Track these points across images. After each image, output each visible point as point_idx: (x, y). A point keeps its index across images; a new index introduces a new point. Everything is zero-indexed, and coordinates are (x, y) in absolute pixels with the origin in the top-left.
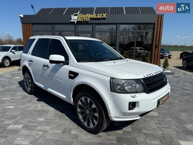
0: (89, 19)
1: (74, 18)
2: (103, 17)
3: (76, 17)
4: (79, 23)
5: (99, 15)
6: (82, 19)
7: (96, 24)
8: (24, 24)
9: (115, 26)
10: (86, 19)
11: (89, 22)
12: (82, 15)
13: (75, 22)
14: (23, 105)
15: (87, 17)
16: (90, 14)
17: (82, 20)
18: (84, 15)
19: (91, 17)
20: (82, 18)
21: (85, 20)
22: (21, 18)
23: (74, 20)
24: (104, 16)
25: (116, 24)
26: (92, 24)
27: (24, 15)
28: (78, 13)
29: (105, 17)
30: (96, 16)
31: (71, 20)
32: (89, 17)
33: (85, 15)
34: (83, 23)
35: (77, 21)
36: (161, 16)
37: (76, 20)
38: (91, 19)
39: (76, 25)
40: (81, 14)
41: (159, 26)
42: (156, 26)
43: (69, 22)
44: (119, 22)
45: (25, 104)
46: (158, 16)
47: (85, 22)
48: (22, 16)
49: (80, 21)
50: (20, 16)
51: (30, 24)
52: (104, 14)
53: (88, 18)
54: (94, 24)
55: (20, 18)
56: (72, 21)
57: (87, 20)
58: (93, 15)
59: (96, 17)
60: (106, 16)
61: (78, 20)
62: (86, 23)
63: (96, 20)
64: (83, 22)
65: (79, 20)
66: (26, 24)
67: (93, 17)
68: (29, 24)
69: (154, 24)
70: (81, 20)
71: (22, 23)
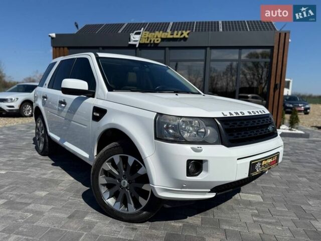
0: (160, 40)
1: (135, 39)
2: (182, 36)
3: (138, 37)
4: (143, 46)
5: (176, 32)
6: (147, 40)
7: (171, 48)
8: (56, 47)
9: (203, 51)
10: (154, 40)
11: (159, 45)
12: (148, 32)
13: (136, 45)
14: (24, 169)
15: (156, 36)
16: (161, 32)
17: (148, 42)
18: (151, 34)
19: (163, 37)
20: (148, 38)
21: (152, 42)
22: (52, 38)
23: (134, 41)
24: (185, 34)
25: (205, 48)
26: (164, 48)
27: (56, 35)
28: (142, 31)
29: (187, 36)
30: (171, 35)
31: (130, 41)
32: (159, 36)
33: (153, 34)
34: (149, 47)
35: (140, 44)
36: (285, 34)
37: (138, 42)
38: (163, 40)
39: (138, 49)
40: (146, 32)
41: (281, 51)
42: (276, 51)
43: (127, 46)
44: (209, 45)
45: (27, 168)
46: (280, 34)
47: (152, 45)
48: (54, 35)
49: (144, 44)
50: (50, 36)
51: (66, 49)
52: (184, 32)
53: (157, 39)
54: (167, 49)
55: (50, 37)
56: (131, 43)
57: (156, 42)
58: (166, 34)
59: (171, 37)
60: (188, 34)
61: (141, 42)
62: (155, 46)
63: (171, 42)
64: (149, 45)
65: (143, 42)
66: (60, 47)
67: (165, 37)
68: (63, 47)
69: (272, 48)
70: (146, 42)
71: (53, 47)
